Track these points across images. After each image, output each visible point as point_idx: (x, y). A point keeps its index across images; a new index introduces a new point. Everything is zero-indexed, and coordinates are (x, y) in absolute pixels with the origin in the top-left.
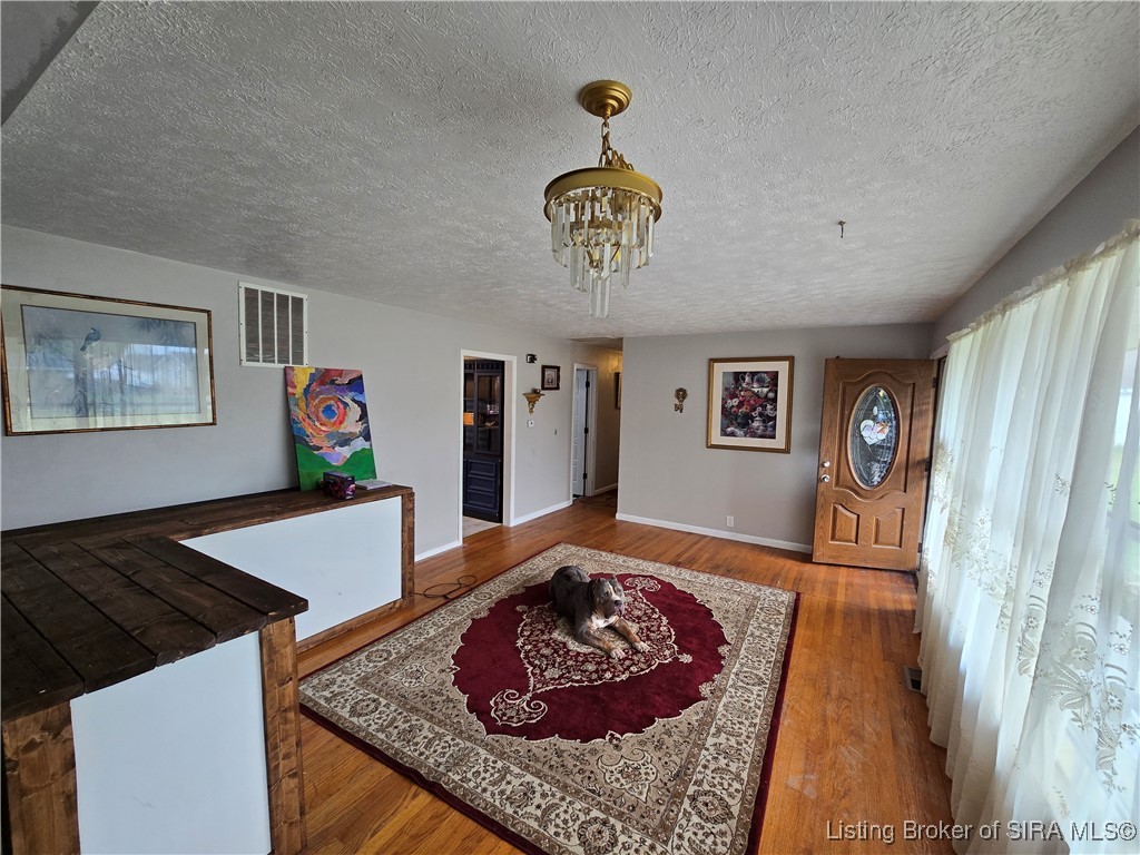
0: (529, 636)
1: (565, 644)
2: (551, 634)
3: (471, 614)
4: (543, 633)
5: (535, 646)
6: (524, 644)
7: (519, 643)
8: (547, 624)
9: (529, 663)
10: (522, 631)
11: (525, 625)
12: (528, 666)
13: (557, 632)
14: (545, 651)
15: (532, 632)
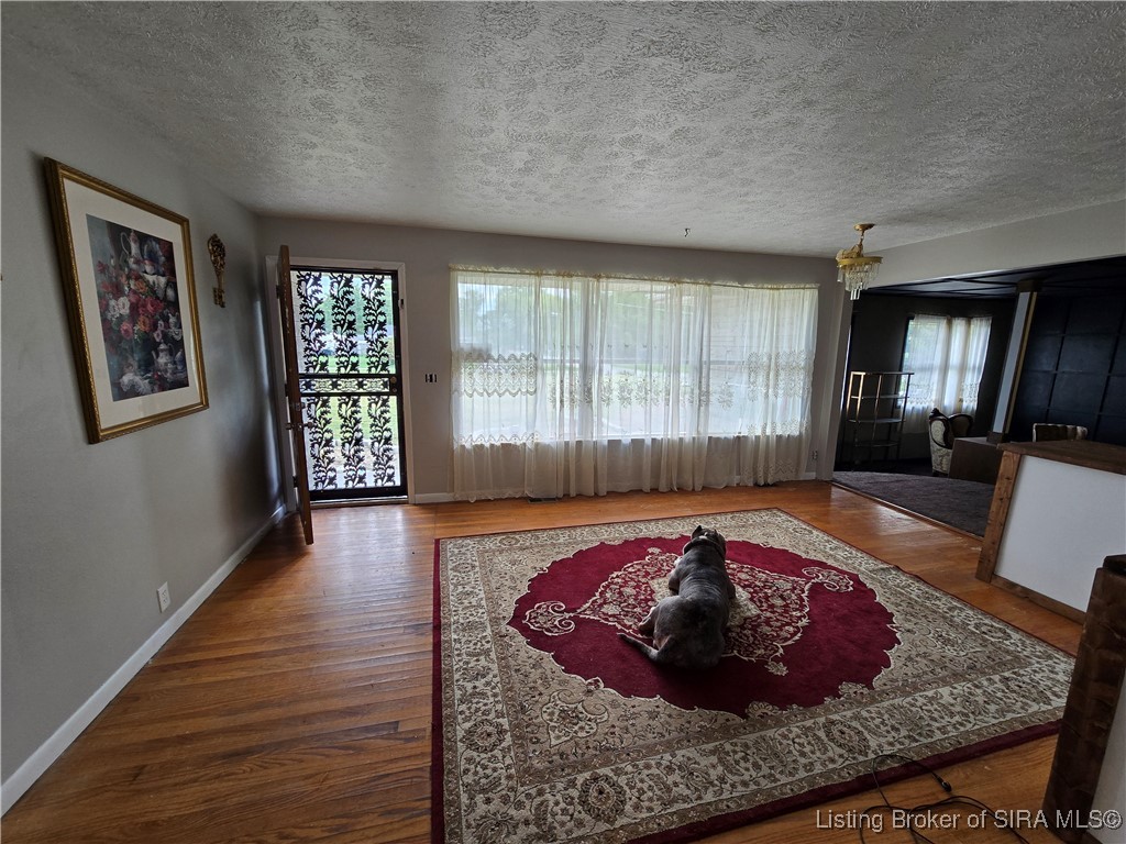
0: (788, 624)
1: (751, 599)
2: (759, 616)
3: (873, 701)
4: (768, 622)
5: (786, 612)
6: (799, 618)
7: (805, 621)
8: (754, 629)
9: (802, 600)
10: (795, 634)
11: (786, 639)
12: (806, 599)
13: (749, 614)
14: (779, 602)
15: (781, 628)
